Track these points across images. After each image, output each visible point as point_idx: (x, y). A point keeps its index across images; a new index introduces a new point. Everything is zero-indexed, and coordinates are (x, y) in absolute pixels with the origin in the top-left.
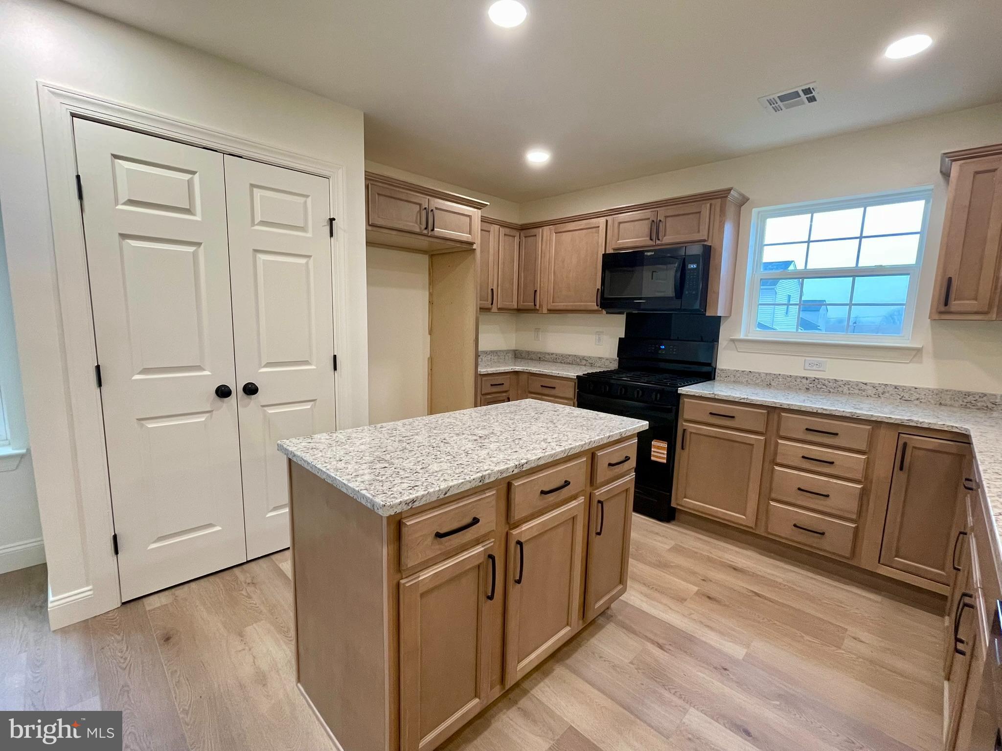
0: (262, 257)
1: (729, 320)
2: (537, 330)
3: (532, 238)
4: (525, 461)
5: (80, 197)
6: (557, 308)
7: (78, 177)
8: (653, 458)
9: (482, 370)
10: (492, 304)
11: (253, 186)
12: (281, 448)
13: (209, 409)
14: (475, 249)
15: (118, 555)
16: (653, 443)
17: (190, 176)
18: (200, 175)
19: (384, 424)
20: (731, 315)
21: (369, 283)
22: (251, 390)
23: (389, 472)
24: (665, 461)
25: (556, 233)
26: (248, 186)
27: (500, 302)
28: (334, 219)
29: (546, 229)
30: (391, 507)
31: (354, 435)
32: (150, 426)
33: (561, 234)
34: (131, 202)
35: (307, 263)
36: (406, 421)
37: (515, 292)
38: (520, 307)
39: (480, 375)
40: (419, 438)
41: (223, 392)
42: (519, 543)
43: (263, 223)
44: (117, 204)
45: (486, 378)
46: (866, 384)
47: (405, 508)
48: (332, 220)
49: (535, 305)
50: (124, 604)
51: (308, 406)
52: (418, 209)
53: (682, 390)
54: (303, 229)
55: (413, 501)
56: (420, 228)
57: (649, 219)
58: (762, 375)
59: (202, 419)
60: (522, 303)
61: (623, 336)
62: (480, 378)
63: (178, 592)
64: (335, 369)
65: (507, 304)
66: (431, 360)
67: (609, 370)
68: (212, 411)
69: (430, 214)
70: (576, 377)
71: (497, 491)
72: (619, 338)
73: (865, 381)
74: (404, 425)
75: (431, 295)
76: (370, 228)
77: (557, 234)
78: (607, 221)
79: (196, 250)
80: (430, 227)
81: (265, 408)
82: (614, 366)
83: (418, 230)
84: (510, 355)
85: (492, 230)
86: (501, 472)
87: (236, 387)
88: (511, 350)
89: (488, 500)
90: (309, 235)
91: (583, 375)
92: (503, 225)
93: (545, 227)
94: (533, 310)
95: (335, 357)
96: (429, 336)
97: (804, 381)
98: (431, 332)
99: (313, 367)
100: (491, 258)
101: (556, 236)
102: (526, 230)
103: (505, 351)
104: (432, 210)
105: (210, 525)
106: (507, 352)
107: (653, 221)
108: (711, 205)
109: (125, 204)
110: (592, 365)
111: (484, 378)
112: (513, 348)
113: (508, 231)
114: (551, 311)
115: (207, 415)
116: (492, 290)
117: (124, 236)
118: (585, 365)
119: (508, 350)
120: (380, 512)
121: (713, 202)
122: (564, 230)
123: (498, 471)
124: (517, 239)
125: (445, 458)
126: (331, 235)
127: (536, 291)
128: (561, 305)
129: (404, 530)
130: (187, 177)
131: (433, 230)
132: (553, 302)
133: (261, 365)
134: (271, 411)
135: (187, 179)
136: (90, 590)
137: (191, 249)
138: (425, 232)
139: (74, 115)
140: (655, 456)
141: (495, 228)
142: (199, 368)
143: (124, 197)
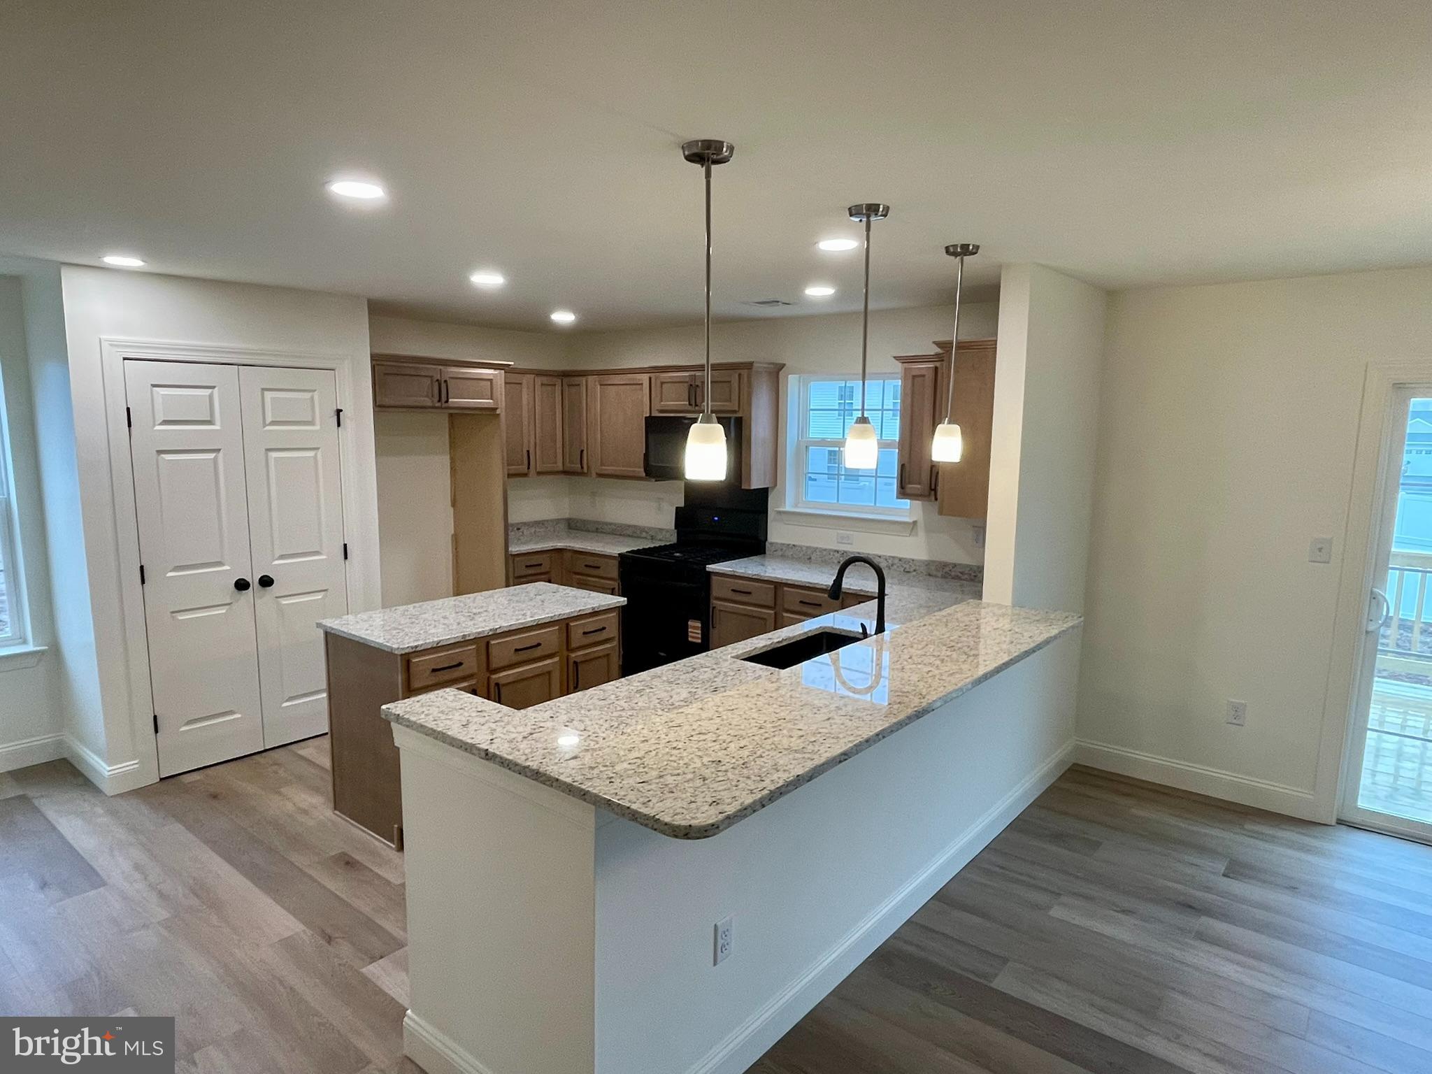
0: (274, 455)
1: (775, 490)
2: (594, 494)
3: (576, 387)
4: (498, 627)
5: (130, 425)
6: (606, 472)
7: (128, 409)
8: (690, 639)
9: (514, 549)
10: (529, 468)
11: (263, 390)
12: (319, 625)
13: (228, 601)
14: (499, 415)
15: (158, 734)
16: (689, 623)
17: (210, 390)
18: (219, 389)
19: (398, 607)
20: (776, 485)
21: (378, 454)
22: (266, 582)
23: (401, 634)
24: (700, 641)
25: (601, 385)
26: (260, 390)
27: (538, 464)
28: (341, 411)
29: (590, 378)
30: (403, 649)
31: (374, 615)
32: (180, 618)
33: (606, 387)
34: (166, 422)
35: (316, 454)
36: (417, 605)
37: (559, 451)
38: (566, 469)
39: (511, 555)
40: (426, 616)
41: (242, 585)
42: (497, 684)
43: (273, 423)
44: (154, 425)
45: (518, 559)
46: (880, 557)
47: (411, 651)
48: (339, 411)
49: (582, 468)
50: (161, 779)
51: (319, 596)
52: (429, 382)
53: (711, 567)
54: (311, 423)
55: (416, 647)
56: (433, 401)
57: (687, 382)
58: (804, 548)
59: (222, 611)
60: (569, 465)
61: (682, 504)
62: (510, 558)
63: (208, 771)
64: (346, 558)
65: (548, 467)
66: (456, 538)
67: (668, 544)
68: (231, 603)
69: (443, 385)
70: (617, 555)
71: (477, 646)
72: (677, 508)
73: (880, 554)
74: (414, 607)
75: (453, 460)
76: (377, 409)
77: (602, 387)
78: (650, 379)
79: (216, 456)
80: (444, 399)
81: (279, 599)
82: (673, 539)
83: (430, 404)
84: (562, 526)
85: (524, 382)
86: (479, 633)
87: (254, 580)
88: (563, 519)
89: (471, 651)
90: (317, 427)
91: (627, 552)
92: (539, 373)
93: (589, 377)
94: (581, 474)
95: (345, 545)
96: (452, 509)
97: (836, 555)
98: (454, 504)
99: (324, 557)
100: (525, 414)
101: (600, 388)
102: (568, 378)
103: (556, 520)
104: (446, 381)
105: (231, 712)
106: (558, 521)
107: (691, 385)
108: (740, 375)
109: (161, 424)
110: (653, 538)
111: (517, 559)
112: (567, 516)
113: (545, 380)
114: (600, 475)
115: (227, 607)
116: (528, 451)
117: (160, 452)
118: (646, 538)
119: (558, 519)
120: (396, 652)
121: (741, 371)
122: (609, 383)
123: (476, 633)
124: (558, 388)
125: (441, 626)
126: (339, 425)
127: (582, 451)
128: (609, 469)
129: (411, 664)
130: (207, 392)
131: (447, 401)
132: (601, 465)
133: (274, 557)
134: (285, 602)
135: (208, 394)
136: (136, 764)
137: (212, 456)
138: (438, 405)
139: (125, 359)
140: (693, 637)
141: (527, 379)
142: (220, 564)
143: (160, 418)
